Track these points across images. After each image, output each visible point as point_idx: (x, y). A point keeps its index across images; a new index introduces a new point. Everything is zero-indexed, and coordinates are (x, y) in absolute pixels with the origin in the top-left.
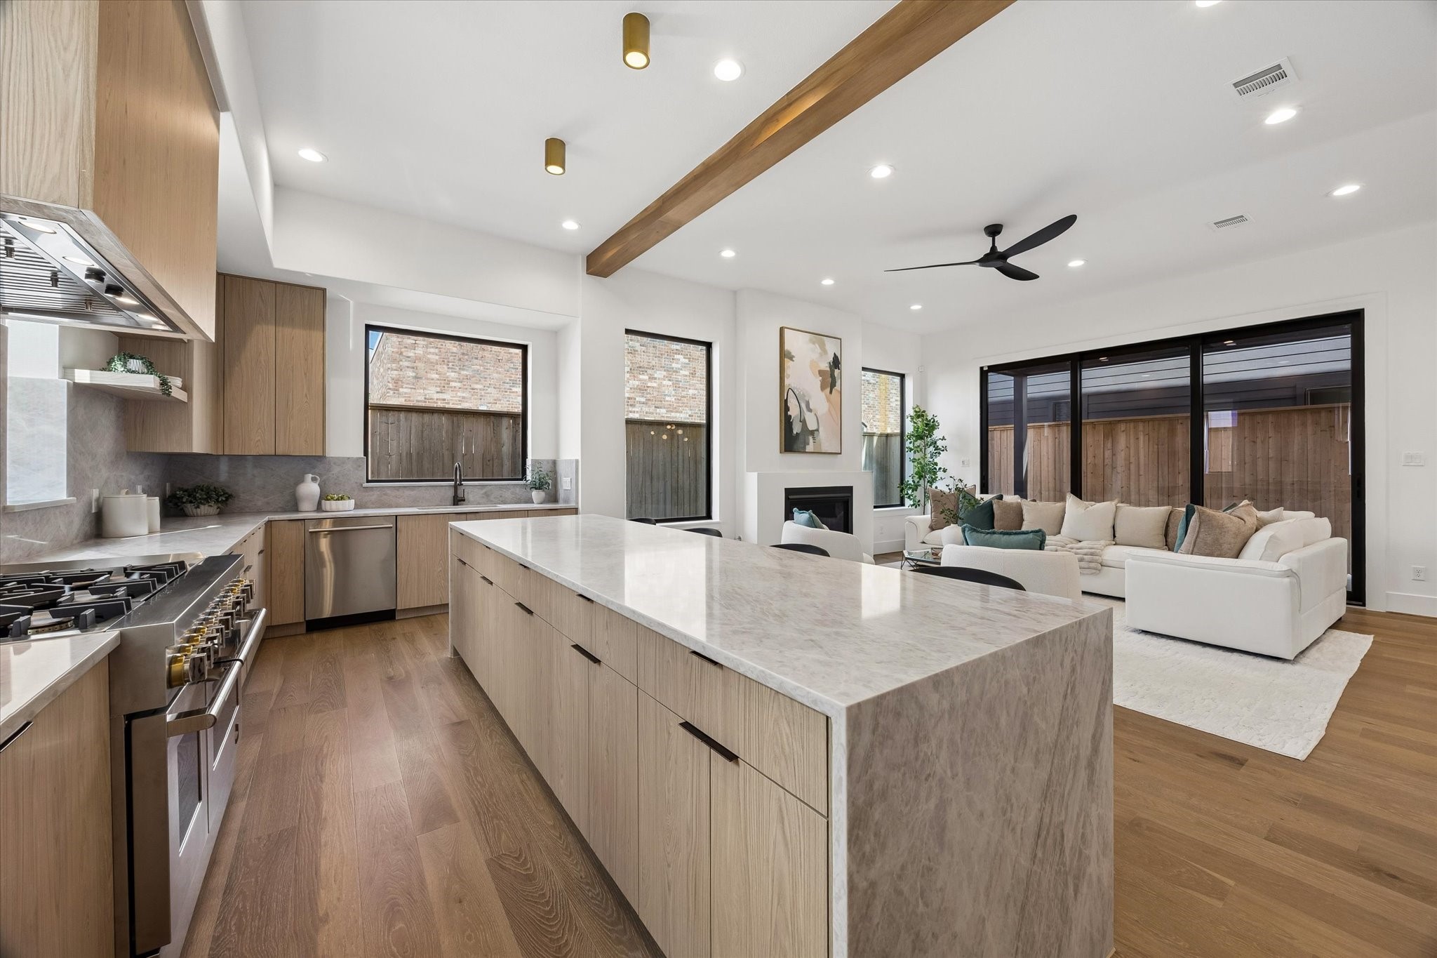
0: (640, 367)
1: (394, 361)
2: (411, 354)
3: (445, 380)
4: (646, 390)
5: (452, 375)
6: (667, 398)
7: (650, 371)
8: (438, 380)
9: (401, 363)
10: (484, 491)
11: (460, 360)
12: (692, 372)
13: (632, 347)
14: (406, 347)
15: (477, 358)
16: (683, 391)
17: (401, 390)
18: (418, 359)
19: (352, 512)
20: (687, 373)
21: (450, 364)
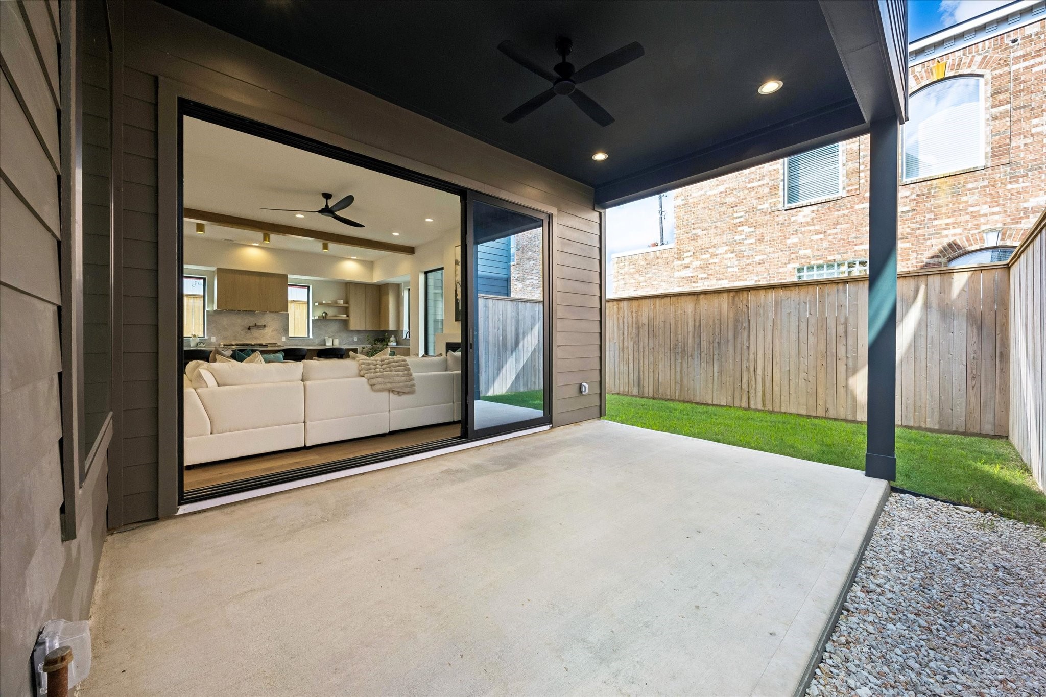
4: (707, 267)
5: (642, 279)
11: (645, 268)
15: (654, 265)
21: (640, 273)
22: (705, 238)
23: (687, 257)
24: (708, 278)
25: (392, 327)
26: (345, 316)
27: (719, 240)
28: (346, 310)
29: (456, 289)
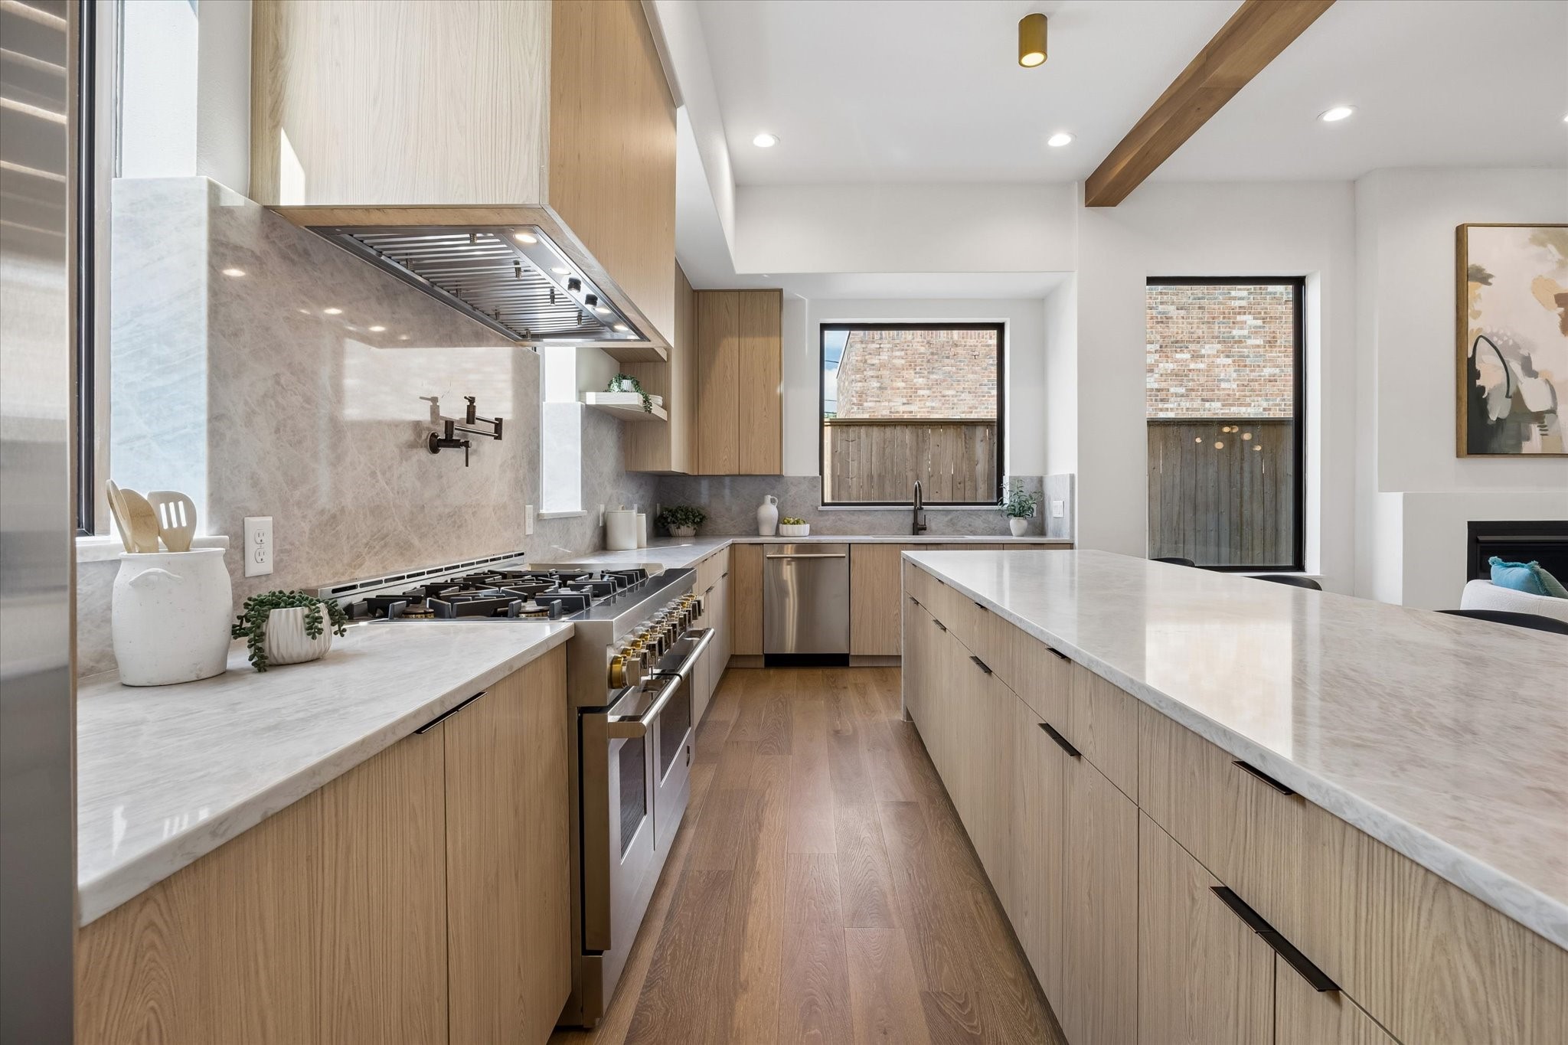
0: (1177, 342)
1: (859, 371)
2: (875, 361)
3: (912, 388)
4: (1186, 376)
5: (921, 381)
6: (1223, 385)
7: (1192, 347)
8: (904, 388)
9: (865, 373)
10: (950, 517)
11: (928, 361)
12: (1268, 339)
13: (1164, 313)
14: (870, 354)
15: (948, 358)
16: (1251, 371)
17: (865, 404)
18: (883, 366)
19: (807, 538)
20: (1260, 342)
21: (918, 368)
29: (1470, 355)
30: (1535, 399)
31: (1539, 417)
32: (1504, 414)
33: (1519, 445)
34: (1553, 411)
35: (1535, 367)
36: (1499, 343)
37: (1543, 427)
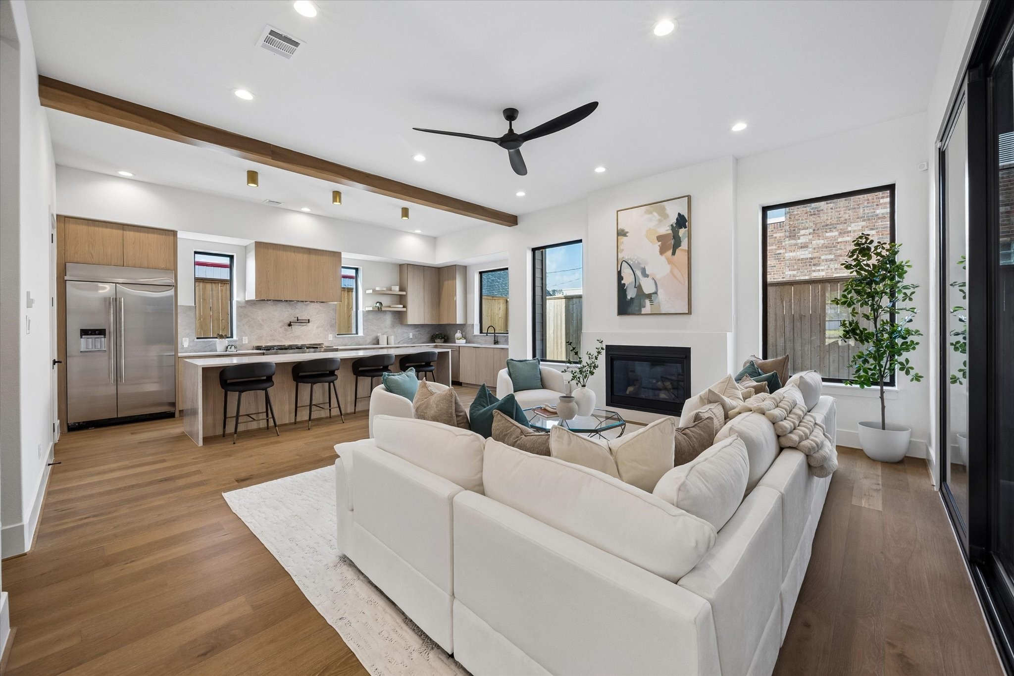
10: (505, 338)
22: (832, 212)
23: (804, 235)
24: (836, 260)
25: (459, 321)
26: (402, 306)
27: (851, 214)
28: (402, 299)
29: (619, 270)
30: (648, 288)
31: (649, 296)
32: (634, 296)
33: (640, 310)
34: (656, 293)
35: (647, 272)
36: (631, 263)
37: (651, 301)
